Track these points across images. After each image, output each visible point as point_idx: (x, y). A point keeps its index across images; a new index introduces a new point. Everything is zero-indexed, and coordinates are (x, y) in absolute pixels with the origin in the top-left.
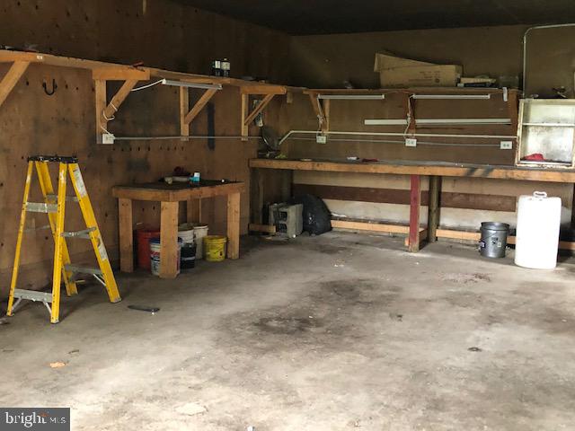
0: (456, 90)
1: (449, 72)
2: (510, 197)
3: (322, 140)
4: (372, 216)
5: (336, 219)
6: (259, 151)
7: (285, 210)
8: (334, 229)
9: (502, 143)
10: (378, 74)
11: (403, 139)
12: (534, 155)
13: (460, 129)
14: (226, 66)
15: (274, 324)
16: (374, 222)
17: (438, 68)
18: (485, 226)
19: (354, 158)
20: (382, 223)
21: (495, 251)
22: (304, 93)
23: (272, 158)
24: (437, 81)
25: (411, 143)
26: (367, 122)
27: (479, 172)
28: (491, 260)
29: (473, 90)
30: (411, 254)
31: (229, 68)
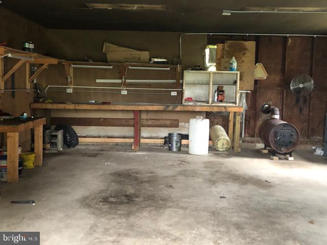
0: (150, 65)
1: (145, 55)
2: (176, 120)
3: (70, 91)
4: (102, 134)
5: (80, 137)
6: (34, 98)
7: (56, 134)
8: (80, 143)
9: (172, 93)
10: (105, 54)
11: (120, 90)
12: (188, 98)
13: (149, 85)
14: (32, 46)
15: (112, 199)
16: (104, 137)
17: (139, 52)
18: (170, 135)
19: (94, 101)
20: (109, 137)
21: (177, 148)
22: (63, 63)
23: (43, 102)
24: (139, 59)
25: (124, 92)
26: (98, 81)
27: (170, 108)
28: (175, 152)
29: (158, 65)
30: (137, 153)
31: (33, 48)
